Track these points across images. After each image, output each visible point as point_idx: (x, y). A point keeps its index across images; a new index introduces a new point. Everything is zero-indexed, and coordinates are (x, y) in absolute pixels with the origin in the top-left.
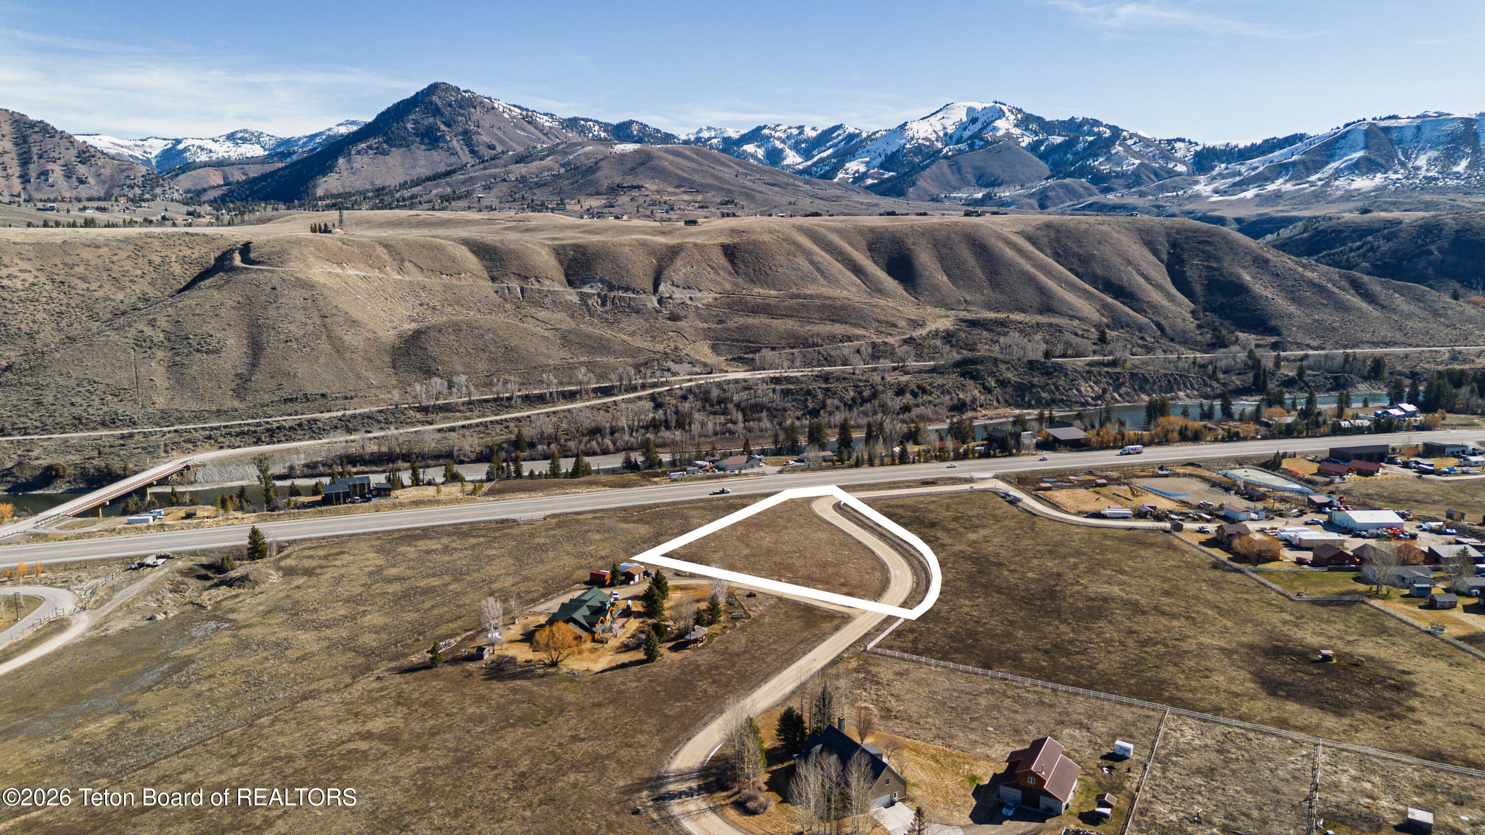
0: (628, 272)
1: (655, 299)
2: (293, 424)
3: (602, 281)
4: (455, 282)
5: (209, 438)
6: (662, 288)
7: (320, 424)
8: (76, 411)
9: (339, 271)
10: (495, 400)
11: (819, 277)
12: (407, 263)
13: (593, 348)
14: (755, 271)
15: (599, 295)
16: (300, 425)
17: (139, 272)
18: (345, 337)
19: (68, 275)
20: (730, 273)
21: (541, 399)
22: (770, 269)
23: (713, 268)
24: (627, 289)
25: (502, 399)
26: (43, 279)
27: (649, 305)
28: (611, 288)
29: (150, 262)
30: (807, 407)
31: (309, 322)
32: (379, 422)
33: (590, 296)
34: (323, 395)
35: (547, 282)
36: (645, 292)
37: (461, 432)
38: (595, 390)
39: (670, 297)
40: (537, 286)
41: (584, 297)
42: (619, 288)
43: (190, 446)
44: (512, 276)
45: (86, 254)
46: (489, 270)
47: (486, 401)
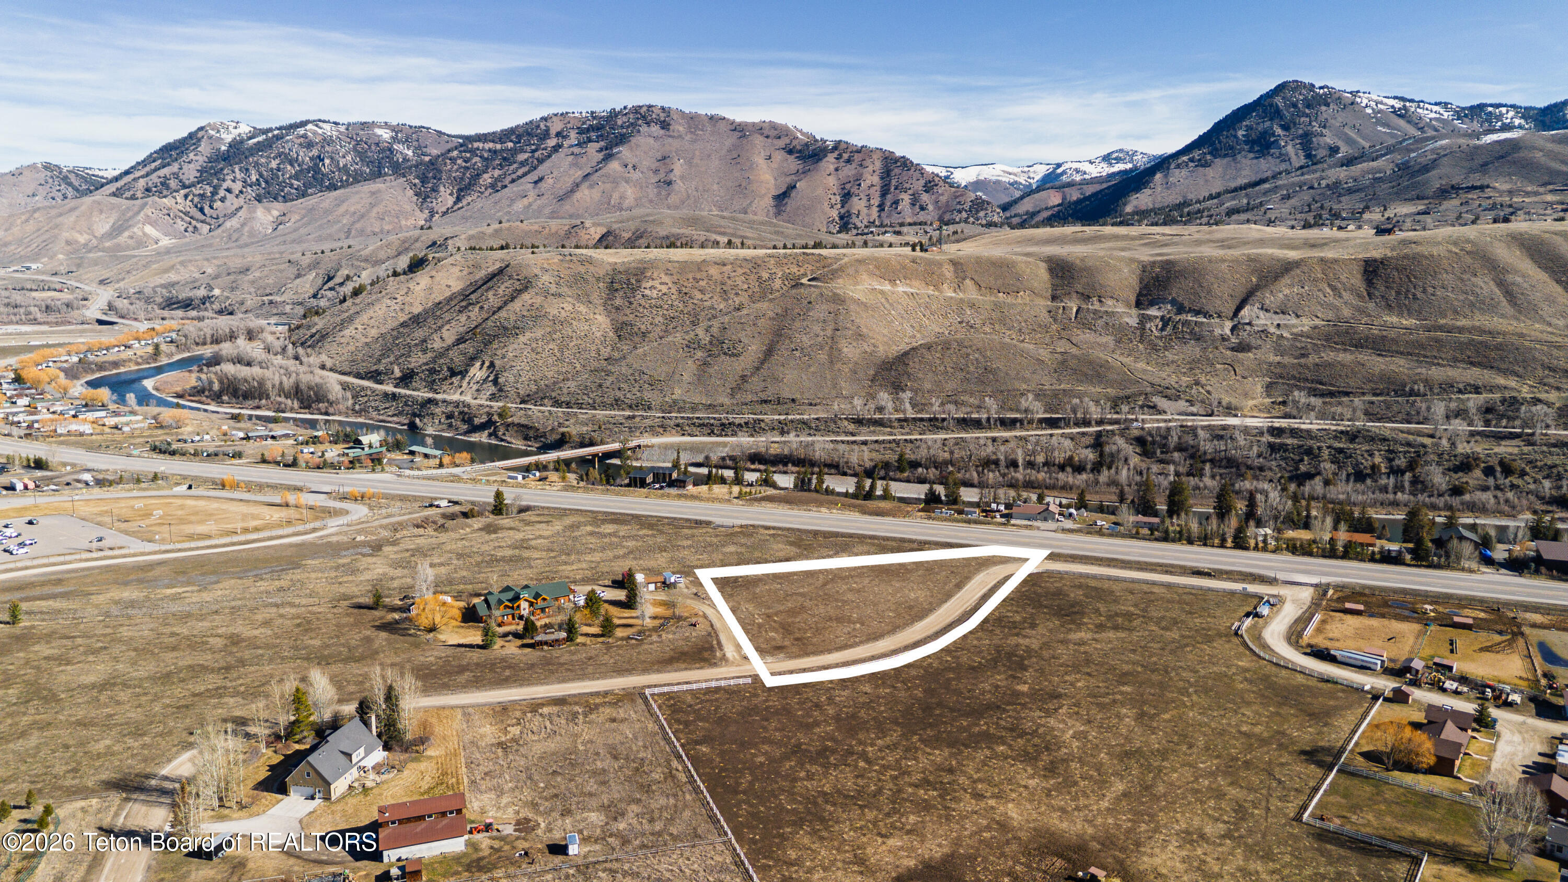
0: (1209, 292)
1: (1228, 325)
2: (742, 422)
3: (1173, 302)
4: (1009, 300)
5: (678, 425)
6: (1245, 312)
7: (763, 425)
8: (619, 394)
9: (887, 287)
10: (930, 420)
11: (1504, 303)
12: (968, 281)
13: (1086, 375)
14: (1398, 293)
15: (1162, 318)
16: (746, 423)
17: (746, 286)
18: (845, 350)
19: (693, 287)
20: (1360, 296)
21: (977, 424)
22: (1424, 291)
23: (1334, 289)
24: (1197, 313)
25: (937, 419)
26: (673, 290)
27: (1217, 332)
28: (1181, 309)
29: (759, 278)
30: (1297, 469)
31: (822, 333)
32: (810, 428)
33: (1151, 318)
34: (793, 400)
35: (1110, 302)
36: (1219, 316)
37: (872, 446)
38: (1041, 421)
39: (1249, 324)
40: (1097, 306)
41: (1144, 320)
42: (1190, 311)
43: (661, 430)
44: (1074, 295)
45: (714, 271)
46: (1055, 287)
47: (922, 420)
